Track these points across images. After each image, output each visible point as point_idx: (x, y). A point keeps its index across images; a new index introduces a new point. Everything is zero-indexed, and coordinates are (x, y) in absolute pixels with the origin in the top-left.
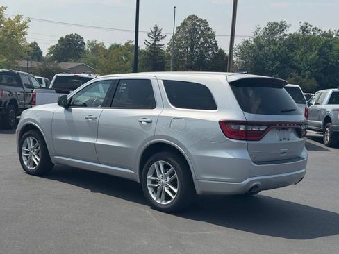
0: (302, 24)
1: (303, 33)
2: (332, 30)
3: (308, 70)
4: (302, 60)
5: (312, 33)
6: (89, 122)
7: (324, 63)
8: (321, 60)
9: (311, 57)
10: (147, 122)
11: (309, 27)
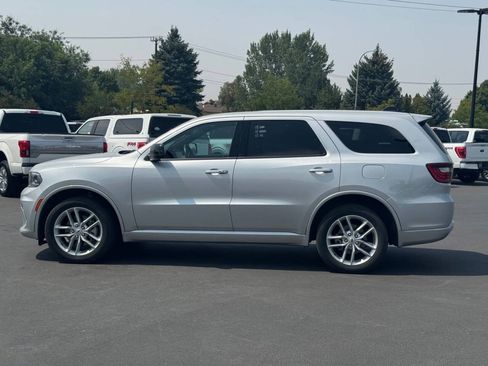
0: (4, 20)
1: (5, 32)
2: (47, 31)
3: (23, 86)
4: (12, 73)
5: (19, 33)
6: (214, 178)
7: (43, 77)
8: (40, 72)
9: (25, 68)
10: (325, 172)
11: (14, 25)
